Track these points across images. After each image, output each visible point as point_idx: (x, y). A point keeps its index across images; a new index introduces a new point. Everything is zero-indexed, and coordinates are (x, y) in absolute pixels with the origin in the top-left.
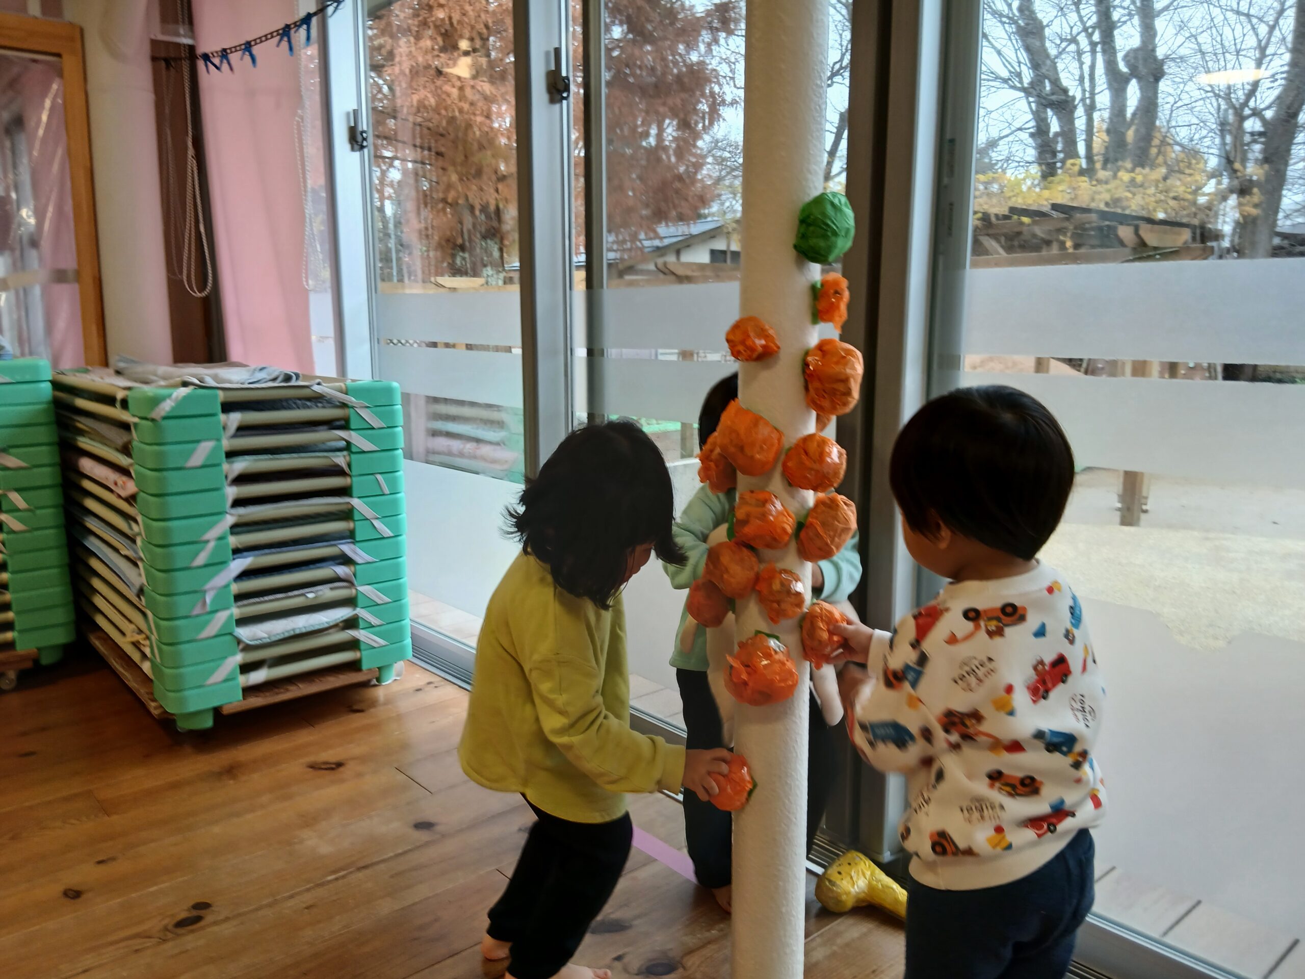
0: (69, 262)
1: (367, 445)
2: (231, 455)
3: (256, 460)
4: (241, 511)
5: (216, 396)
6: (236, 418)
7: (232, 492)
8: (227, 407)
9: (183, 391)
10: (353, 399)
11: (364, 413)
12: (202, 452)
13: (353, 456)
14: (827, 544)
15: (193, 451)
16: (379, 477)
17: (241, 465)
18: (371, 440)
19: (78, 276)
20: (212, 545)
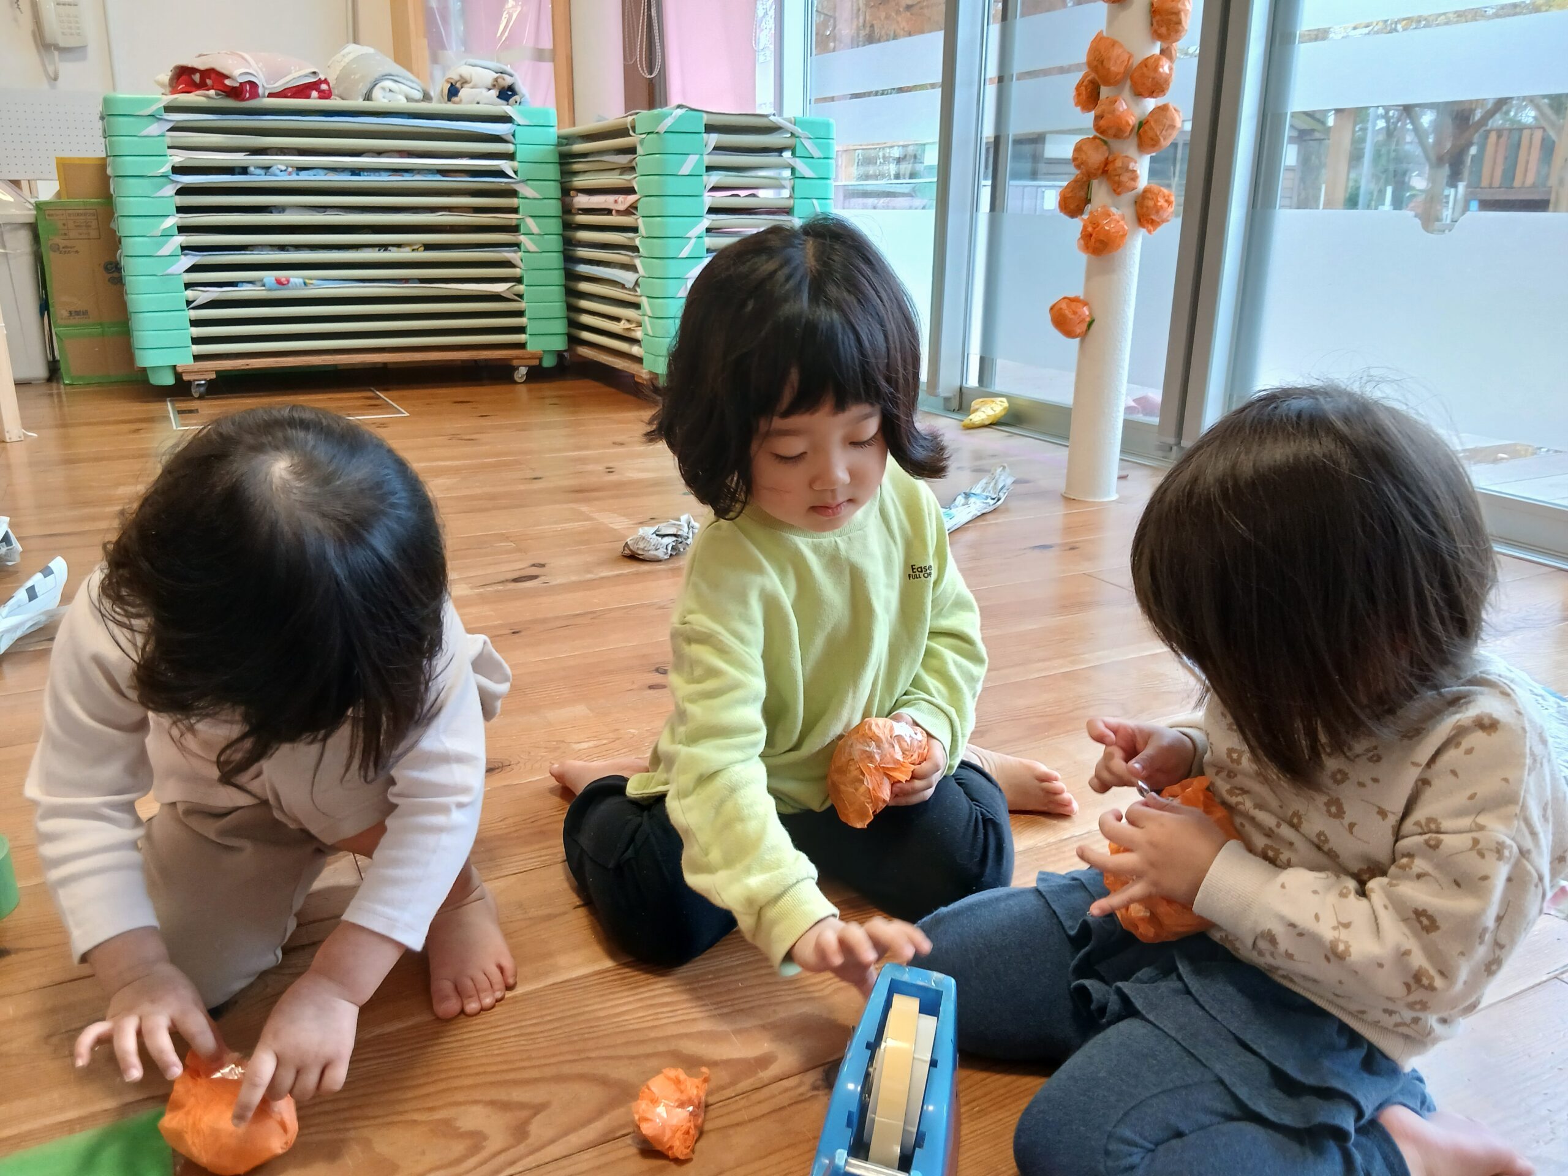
0: (547, 43)
1: (808, 173)
2: (709, 169)
3: (726, 176)
4: (714, 217)
5: (702, 118)
6: (714, 139)
7: (710, 199)
8: (710, 129)
9: (680, 111)
10: (800, 130)
11: (807, 143)
12: (689, 164)
13: (797, 180)
14: (1157, 136)
15: (684, 162)
16: (815, 201)
17: (716, 178)
18: (811, 167)
19: (553, 56)
20: (693, 241)
